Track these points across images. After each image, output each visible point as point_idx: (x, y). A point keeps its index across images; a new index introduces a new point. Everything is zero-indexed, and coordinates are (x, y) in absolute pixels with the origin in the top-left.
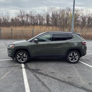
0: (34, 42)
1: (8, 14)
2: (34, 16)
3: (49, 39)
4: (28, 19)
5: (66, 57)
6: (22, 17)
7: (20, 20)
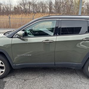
0: (18, 37)
1: (10, 2)
2: (36, 3)
3: (50, 31)
4: (31, 7)
5: (83, 67)
6: (24, 5)
7: (22, 8)
